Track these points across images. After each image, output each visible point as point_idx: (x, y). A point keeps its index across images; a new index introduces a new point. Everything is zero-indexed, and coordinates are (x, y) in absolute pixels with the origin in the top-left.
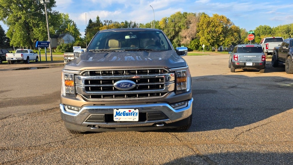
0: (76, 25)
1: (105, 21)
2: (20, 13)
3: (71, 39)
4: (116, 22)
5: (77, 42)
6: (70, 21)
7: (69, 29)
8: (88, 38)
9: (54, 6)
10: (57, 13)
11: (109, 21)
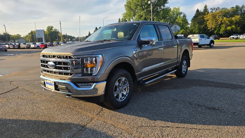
0: (186, 16)
1: (212, 9)
2: (142, 13)
3: (177, 29)
4: (223, 9)
5: (182, 31)
6: (181, 13)
7: (178, 20)
8: (192, 27)
9: (167, 3)
10: (168, 8)
11: (216, 8)
